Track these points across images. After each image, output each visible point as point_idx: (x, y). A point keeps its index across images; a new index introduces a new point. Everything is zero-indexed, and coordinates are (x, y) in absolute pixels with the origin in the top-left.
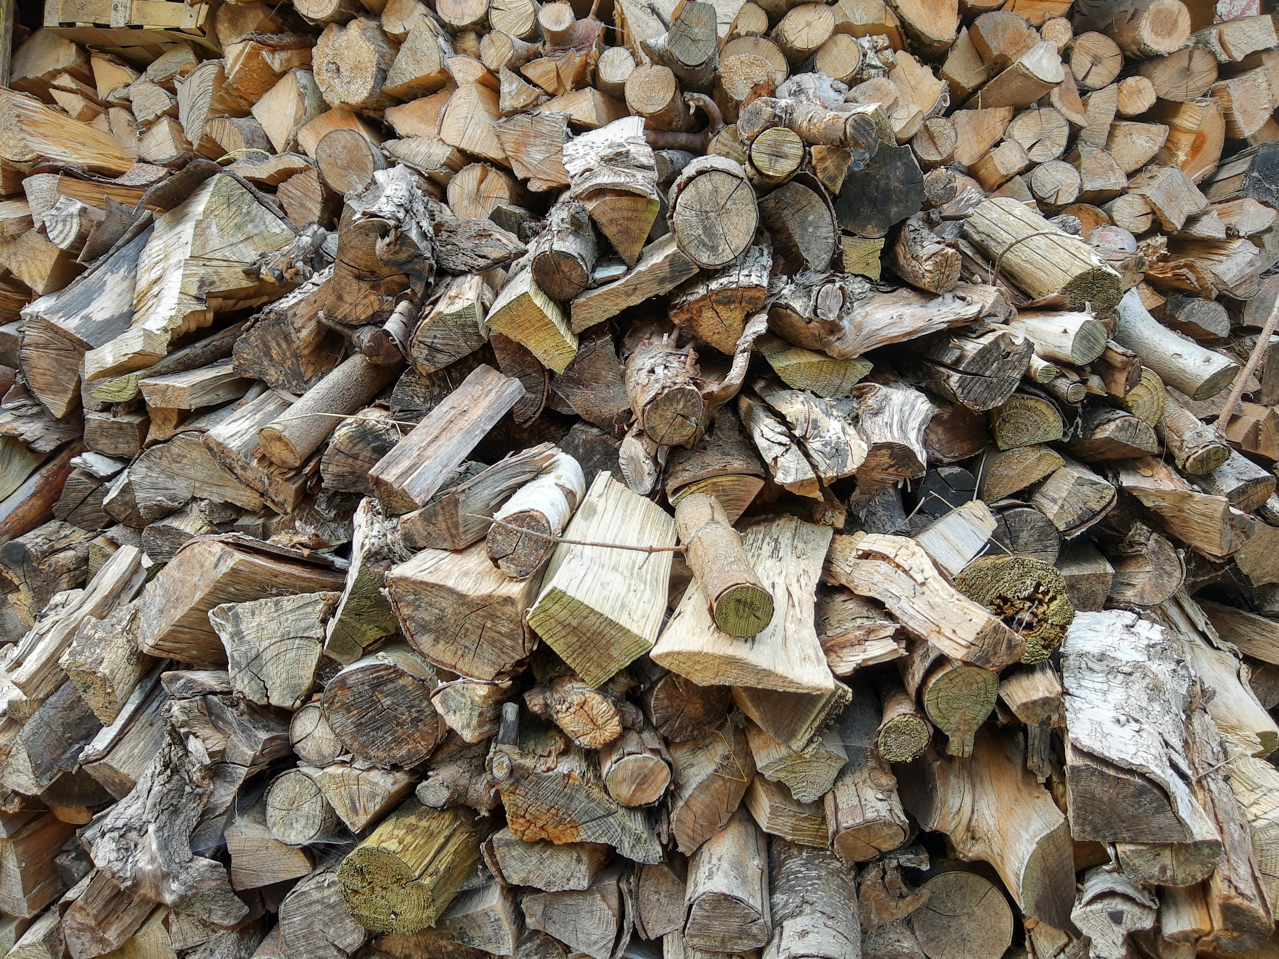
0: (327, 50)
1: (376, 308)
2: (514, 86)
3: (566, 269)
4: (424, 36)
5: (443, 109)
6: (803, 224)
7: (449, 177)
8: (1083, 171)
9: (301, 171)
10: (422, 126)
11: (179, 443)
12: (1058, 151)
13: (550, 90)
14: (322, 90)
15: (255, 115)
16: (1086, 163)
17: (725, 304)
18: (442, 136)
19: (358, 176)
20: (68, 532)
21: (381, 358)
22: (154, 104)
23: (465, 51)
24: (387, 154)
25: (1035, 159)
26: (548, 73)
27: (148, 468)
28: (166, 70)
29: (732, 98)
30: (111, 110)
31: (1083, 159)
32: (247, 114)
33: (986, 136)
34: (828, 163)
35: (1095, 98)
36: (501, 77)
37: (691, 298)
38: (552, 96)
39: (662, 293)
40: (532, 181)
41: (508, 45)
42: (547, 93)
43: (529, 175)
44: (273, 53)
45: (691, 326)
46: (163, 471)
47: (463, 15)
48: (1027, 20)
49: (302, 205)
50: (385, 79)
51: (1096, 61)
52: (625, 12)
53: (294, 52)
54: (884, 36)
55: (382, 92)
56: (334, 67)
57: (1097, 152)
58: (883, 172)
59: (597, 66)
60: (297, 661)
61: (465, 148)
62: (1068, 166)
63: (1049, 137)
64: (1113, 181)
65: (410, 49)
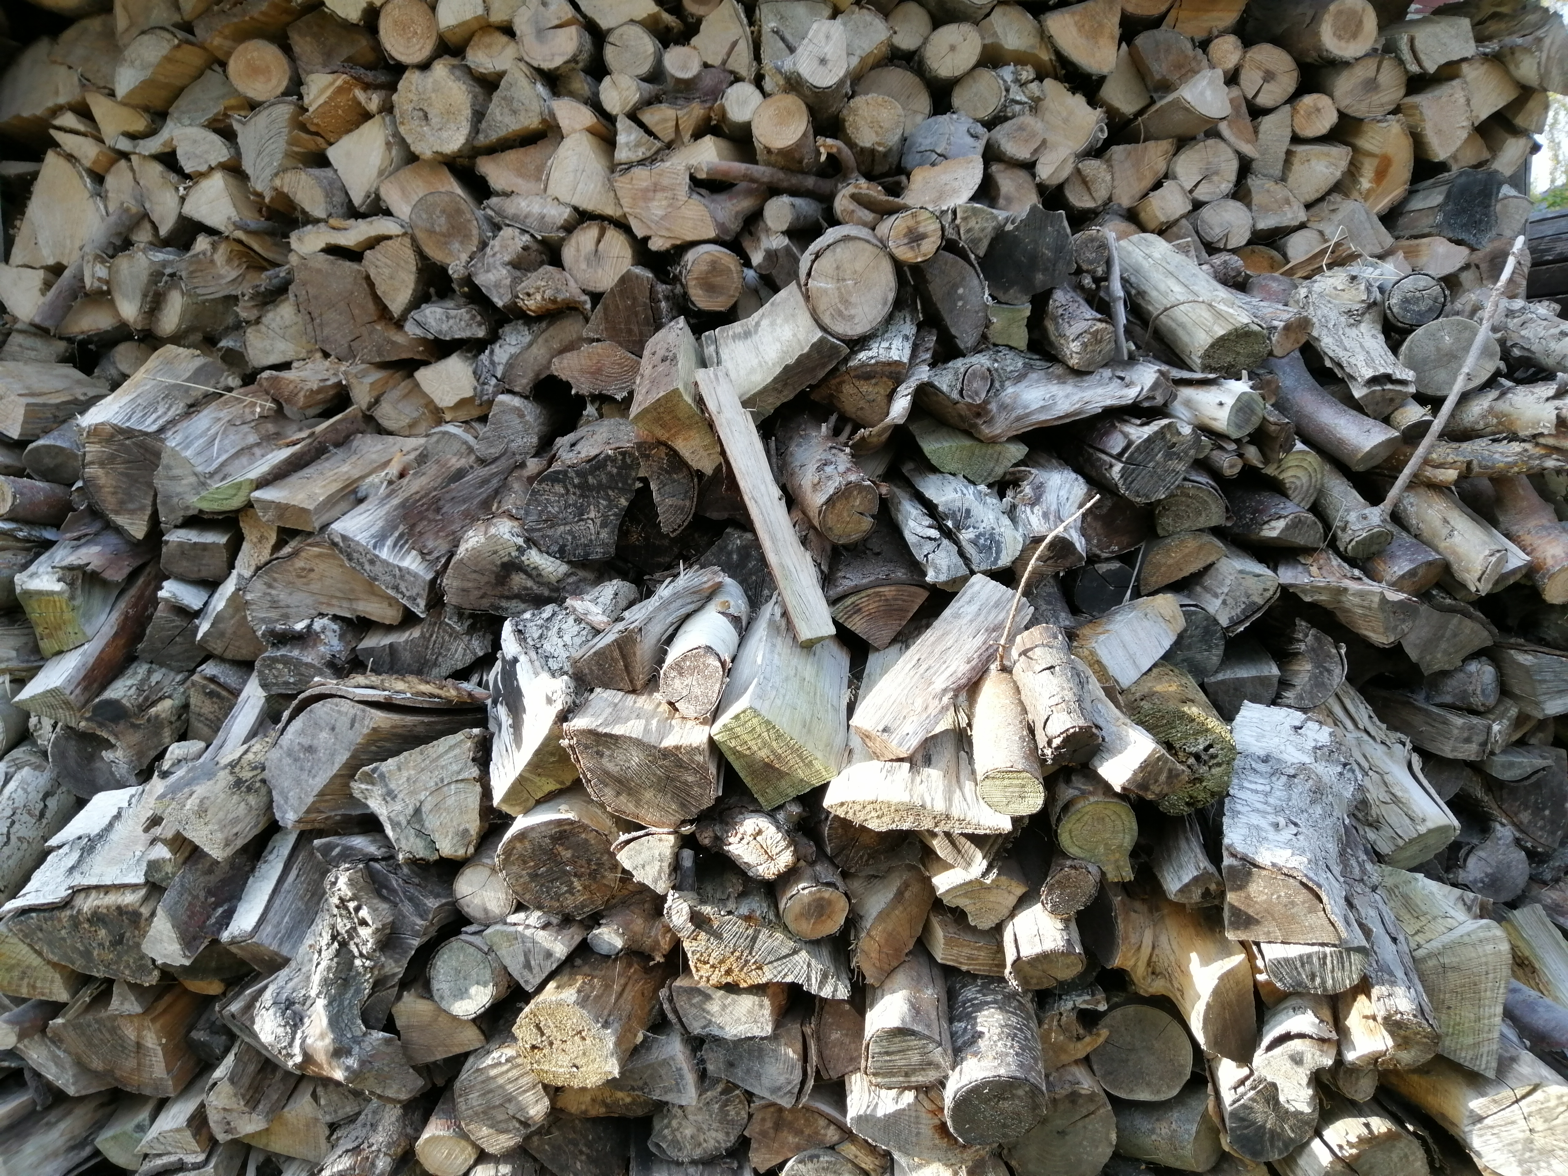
0: (410, 96)
2: (633, 136)
4: (520, 79)
5: (548, 165)
7: (562, 241)
8: (1254, 208)
10: (520, 180)
12: (1227, 186)
13: (669, 141)
14: (409, 140)
15: (331, 161)
16: (1257, 198)
18: (552, 194)
19: (461, 243)
20: (159, 678)
22: (206, 152)
23: (569, 93)
24: (492, 214)
25: (1202, 198)
26: (665, 121)
31: (1254, 194)
32: (323, 161)
33: (1147, 173)
35: (1267, 122)
36: (618, 124)
38: (672, 147)
40: (653, 239)
41: (632, 87)
42: (665, 146)
43: (650, 232)
44: (365, 90)
47: (552, 55)
48: (1193, 39)
49: (393, 276)
50: (478, 128)
51: (1269, 76)
55: (475, 143)
56: (421, 114)
57: (1270, 185)
61: (578, 204)
62: (1239, 204)
63: (1216, 173)
64: (1289, 216)
65: (504, 98)
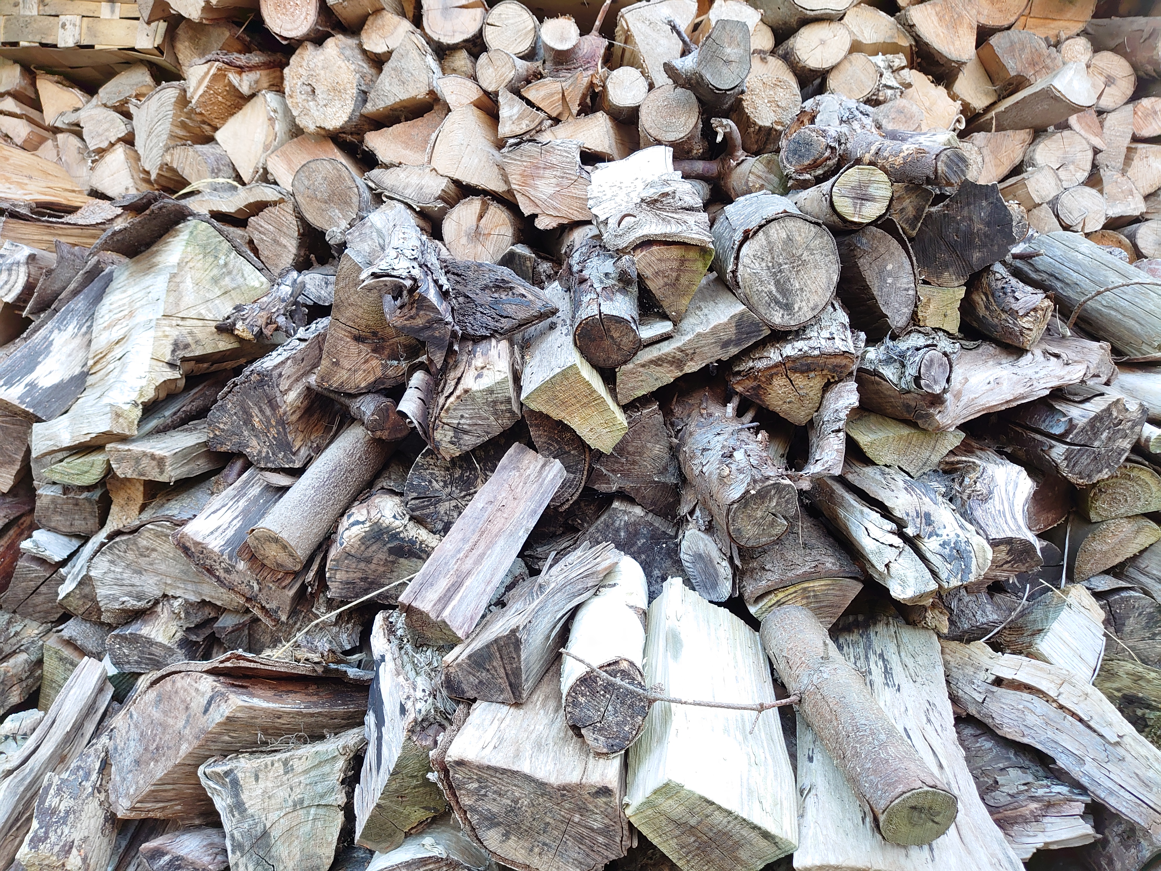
0: (301, 71)
1: (379, 373)
2: (515, 110)
3: (616, 335)
4: (411, 55)
5: (434, 136)
6: (881, 273)
7: (443, 212)
8: (1106, 195)
9: (275, 203)
10: (408, 152)
11: (147, 534)
12: (1083, 175)
13: (554, 115)
14: (295, 113)
15: (219, 141)
16: (1107, 188)
17: (802, 372)
18: (433, 165)
19: (341, 210)
20: (18, 628)
21: (387, 433)
22: (107, 130)
23: (454, 71)
24: (373, 186)
26: (552, 95)
27: (112, 562)
28: (120, 92)
29: (755, 124)
30: (60, 136)
31: (1105, 183)
32: (210, 140)
33: (1005, 160)
34: (906, 203)
35: (1111, 120)
36: (500, 99)
37: (760, 365)
38: (556, 121)
39: (725, 358)
40: (540, 218)
41: (510, 65)
42: (550, 118)
43: (537, 211)
44: (240, 73)
45: (757, 395)
46: (128, 566)
47: (454, 32)
48: (1047, 39)
49: (276, 241)
50: (365, 101)
51: (1109, 81)
52: (632, 28)
53: (264, 72)
54: (901, 55)
55: (362, 115)
56: (309, 89)
57: (1116, 176)
58: (965, 213)
59: (604, 87)
60: (312, 836)
61: (461, 178)
62: (1093, 191)
63: (1073, 162)
64: (1132, 206)
65: (394, 69)
